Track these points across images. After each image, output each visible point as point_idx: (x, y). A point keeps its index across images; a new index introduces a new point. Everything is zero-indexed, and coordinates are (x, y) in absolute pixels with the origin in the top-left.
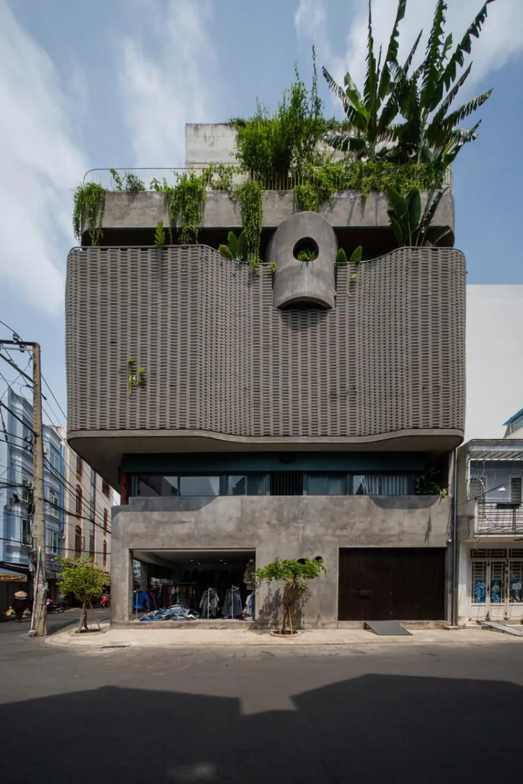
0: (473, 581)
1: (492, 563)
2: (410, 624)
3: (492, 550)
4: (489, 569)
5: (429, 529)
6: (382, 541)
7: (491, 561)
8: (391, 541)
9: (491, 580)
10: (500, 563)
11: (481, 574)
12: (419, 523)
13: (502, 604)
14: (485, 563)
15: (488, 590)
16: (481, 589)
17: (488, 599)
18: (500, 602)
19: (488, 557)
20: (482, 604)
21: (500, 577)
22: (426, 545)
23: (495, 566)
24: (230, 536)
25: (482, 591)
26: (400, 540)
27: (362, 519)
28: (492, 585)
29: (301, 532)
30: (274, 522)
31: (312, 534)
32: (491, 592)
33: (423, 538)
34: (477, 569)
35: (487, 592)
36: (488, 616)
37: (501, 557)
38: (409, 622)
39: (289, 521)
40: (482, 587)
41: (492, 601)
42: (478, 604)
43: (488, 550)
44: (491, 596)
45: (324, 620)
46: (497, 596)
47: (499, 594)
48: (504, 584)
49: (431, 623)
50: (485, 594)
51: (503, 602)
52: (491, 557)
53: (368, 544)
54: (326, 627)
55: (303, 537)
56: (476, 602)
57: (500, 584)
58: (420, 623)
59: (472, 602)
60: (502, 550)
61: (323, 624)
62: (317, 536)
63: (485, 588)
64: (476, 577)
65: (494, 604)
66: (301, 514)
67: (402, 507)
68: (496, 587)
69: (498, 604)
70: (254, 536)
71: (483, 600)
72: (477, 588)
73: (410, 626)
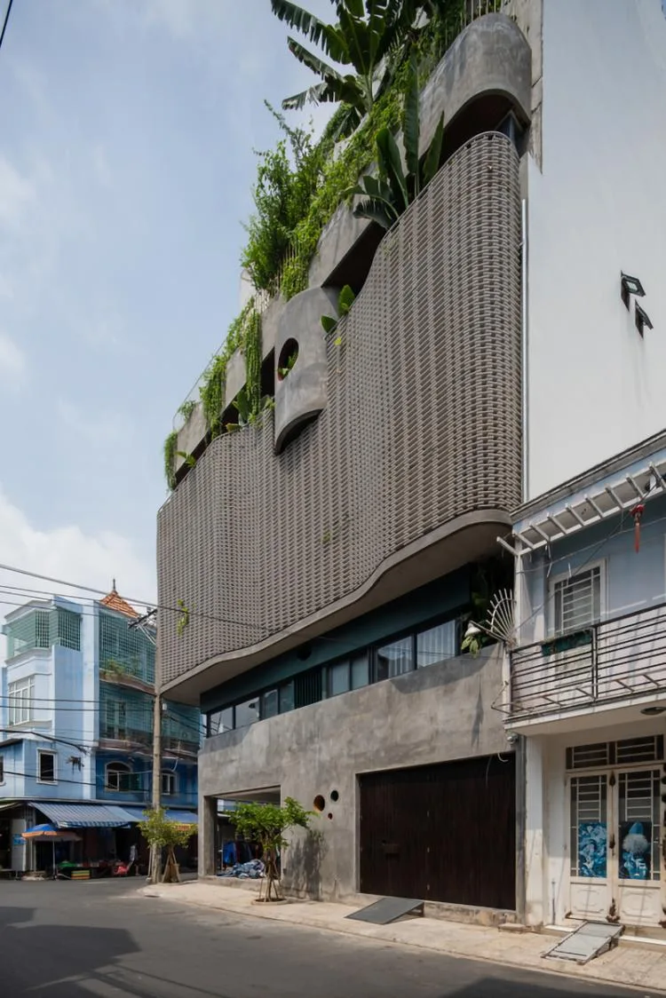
0: (573, 823)
1: (622, 776)
2: (447, 910)
3: (621, 743)
4: (613, 793)
5: (479, 718)
6: (406, 756)
7: (617, 772)
8: (419, 754)
9: (621, 822)
10: (647, 774)
11: (596, 805)
12: (462, 711)
13: (652, 883)
14: (604, 778)
15: (612, 845)
16: (594, 843)
17: (612, 865)
18: (647, 877)
19: (612, 762)
20: (595, 880)
21: (648, 811)
22: (473, 753)
23: (630, 785)
24: (262, 773)
25: (596, 848)
26: (433, 750)
27: (381, 722)
28: (624, 831)
29: (317, 756)
30: (295, 747)
31: (328, 758)
32: (622, 851)
33: (467, 739)
34: (585, 793)
35: (609, 851)
36: (612, 911)
37: (650, 758)
38: (446, 905)
39: (306, 743)
40: (597, 839)
41: (624, 873)
42: (586, 879)
43: (612, 744)
44: (622, 861)
45: (342, 890)
46: (638, 862)
47: (645, 856)
48: (657, 829)
49: (484, 913)
50: (605, 855)
51: (657, 877)
52: (621, 761)
53: (390, 764)
54: (343, 900)
55: (320, 762)
56: (582, 874)
57: (646, 829)
58: (463, 911)
59: (573, 873)
60: (651, 739)
61: (340, 897)
62: (332, 758)
63: (604, 842)
64: (582, 814)
65: (628, 882)
66: (316, 729)
67: (435, 685)
68: (635, 839)
69: (642, 882)
70: (279, 770)
71: (600, 870)
72: (586, 841)
73: (448, 913)
